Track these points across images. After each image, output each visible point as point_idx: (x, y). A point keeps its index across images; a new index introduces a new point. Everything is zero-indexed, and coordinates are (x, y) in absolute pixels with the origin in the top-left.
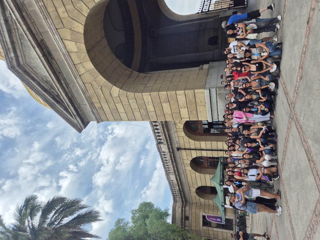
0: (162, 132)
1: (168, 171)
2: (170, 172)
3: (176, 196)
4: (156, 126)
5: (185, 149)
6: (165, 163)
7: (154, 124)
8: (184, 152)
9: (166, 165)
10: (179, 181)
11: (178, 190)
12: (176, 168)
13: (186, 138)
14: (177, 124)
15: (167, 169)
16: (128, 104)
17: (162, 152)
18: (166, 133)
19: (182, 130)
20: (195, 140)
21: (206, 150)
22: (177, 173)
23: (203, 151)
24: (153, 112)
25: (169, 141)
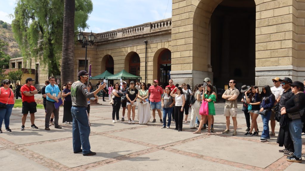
0: (161, 29)
1: (125, 31)
2: (125, 33)
3: (102, 36)
4: (167, 24)
5: (146, 48)
6: (133, 29)
7: (169, 22)
8: (144, 47)
9: (131, 30)
10: (117, 41)
11: (108, 39)
12: (129, 39)
13: (155, 50)
14: (168, 43)
15: (127, 31)
16: (185, 12)
17: (143, 27)
18: (160, 33)
19: (163, 47)
20: (154, 57)
21: (146, 66)
22: (124, 39)
23: (145, 63)
24: (178, 31)
25: (153, 35)
